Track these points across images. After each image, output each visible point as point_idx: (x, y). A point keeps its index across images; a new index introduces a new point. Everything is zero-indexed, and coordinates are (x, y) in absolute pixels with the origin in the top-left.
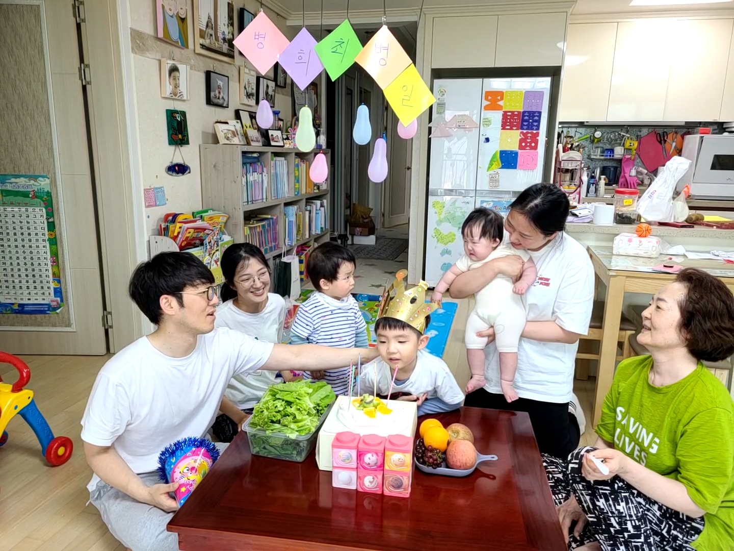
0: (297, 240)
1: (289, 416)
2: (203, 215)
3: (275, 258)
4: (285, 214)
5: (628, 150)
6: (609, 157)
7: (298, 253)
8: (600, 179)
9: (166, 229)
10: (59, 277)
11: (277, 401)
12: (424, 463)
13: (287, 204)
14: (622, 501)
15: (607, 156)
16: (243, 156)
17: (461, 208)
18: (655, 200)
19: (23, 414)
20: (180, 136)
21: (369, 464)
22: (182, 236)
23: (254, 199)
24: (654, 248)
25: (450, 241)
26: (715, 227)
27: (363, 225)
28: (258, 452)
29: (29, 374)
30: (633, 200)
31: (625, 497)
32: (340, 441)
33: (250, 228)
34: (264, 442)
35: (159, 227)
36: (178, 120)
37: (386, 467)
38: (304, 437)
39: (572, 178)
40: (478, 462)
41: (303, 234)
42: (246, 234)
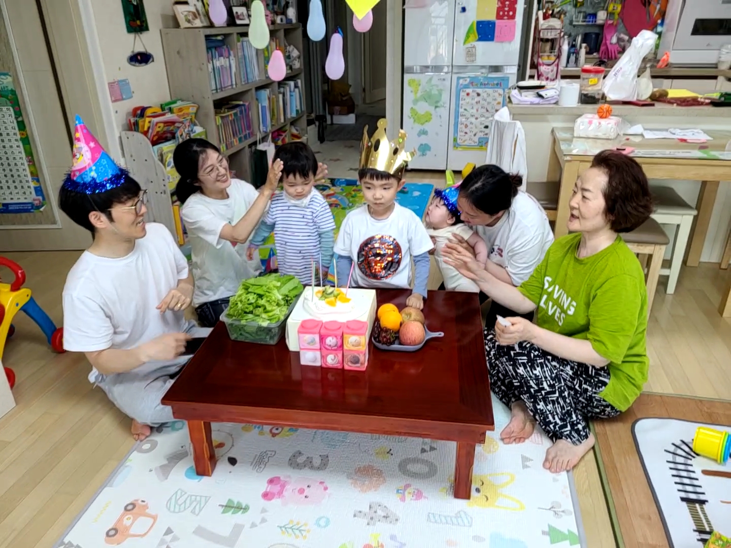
0: (272, 126)
1: (260, 307)
2: (172, 106)
3: (250, 146)
4: (257, 99)
5: (611, 15)
6: (591, 23)
7: (274, 140)
8: (581, 47)
9: (136, 124)
10: (37, 176)
11: (249, 295)
12: (379, 342)
13: (258, 88)
14: (538, 367)
15: (589, 21)
16: (206, 40)
17: (437, 86)
18: (619, 78)
19: (24, 309)
20: (138, 22)
21: (330, 346)
22: (153, 130)
23: (223, 86)
24: (612, 130)
25: (427, 121)
26: (675, 105)
27: (341, 104)
28: (236, 338)
29: (23, 274)
30: (599, 80)
31: (541, 363)
32: (305, 327)
33: (222, 118)
34: (240, 330)
35: (128, 122)
36: (133, 5)
37: (345, 347)
38: (274, 324)
39: (552, 48)
40: (426, 340)
41: (277, 119)
42: (218, 124)
